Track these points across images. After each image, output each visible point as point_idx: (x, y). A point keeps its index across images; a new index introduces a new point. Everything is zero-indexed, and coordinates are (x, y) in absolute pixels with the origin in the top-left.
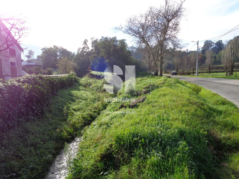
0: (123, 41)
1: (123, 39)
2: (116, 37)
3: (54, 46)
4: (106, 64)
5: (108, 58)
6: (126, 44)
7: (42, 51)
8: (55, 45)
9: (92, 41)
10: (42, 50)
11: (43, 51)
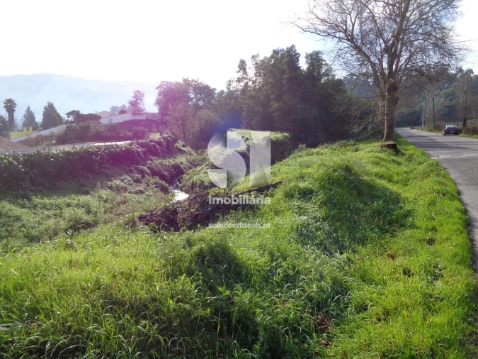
0: (318, 57)
1: (317, 50)
2: (293, 46)
3: (185, 80)
4: (273, 112)
5: (279, 98)
6: (324, 63)
7: (158, 91)
8: (186, 78)
9: (256, 63)
10: (157, 88)
11: (160, 92)
